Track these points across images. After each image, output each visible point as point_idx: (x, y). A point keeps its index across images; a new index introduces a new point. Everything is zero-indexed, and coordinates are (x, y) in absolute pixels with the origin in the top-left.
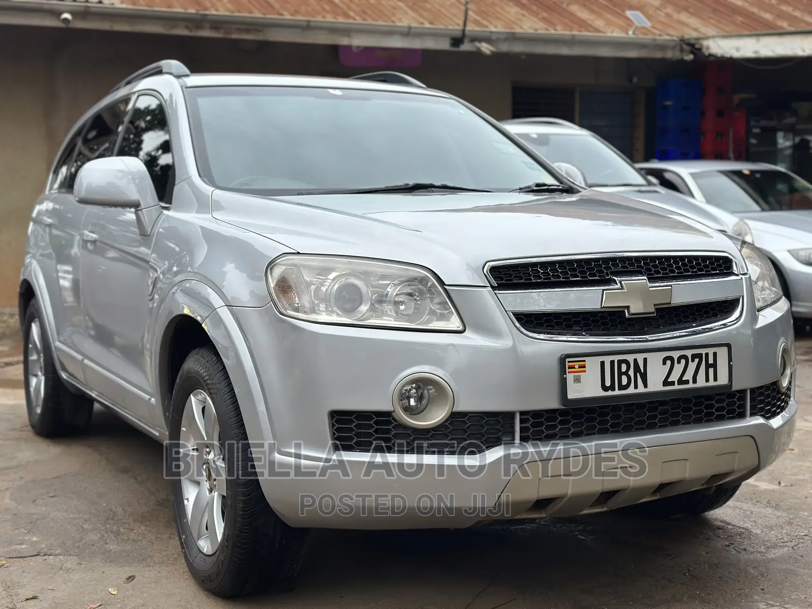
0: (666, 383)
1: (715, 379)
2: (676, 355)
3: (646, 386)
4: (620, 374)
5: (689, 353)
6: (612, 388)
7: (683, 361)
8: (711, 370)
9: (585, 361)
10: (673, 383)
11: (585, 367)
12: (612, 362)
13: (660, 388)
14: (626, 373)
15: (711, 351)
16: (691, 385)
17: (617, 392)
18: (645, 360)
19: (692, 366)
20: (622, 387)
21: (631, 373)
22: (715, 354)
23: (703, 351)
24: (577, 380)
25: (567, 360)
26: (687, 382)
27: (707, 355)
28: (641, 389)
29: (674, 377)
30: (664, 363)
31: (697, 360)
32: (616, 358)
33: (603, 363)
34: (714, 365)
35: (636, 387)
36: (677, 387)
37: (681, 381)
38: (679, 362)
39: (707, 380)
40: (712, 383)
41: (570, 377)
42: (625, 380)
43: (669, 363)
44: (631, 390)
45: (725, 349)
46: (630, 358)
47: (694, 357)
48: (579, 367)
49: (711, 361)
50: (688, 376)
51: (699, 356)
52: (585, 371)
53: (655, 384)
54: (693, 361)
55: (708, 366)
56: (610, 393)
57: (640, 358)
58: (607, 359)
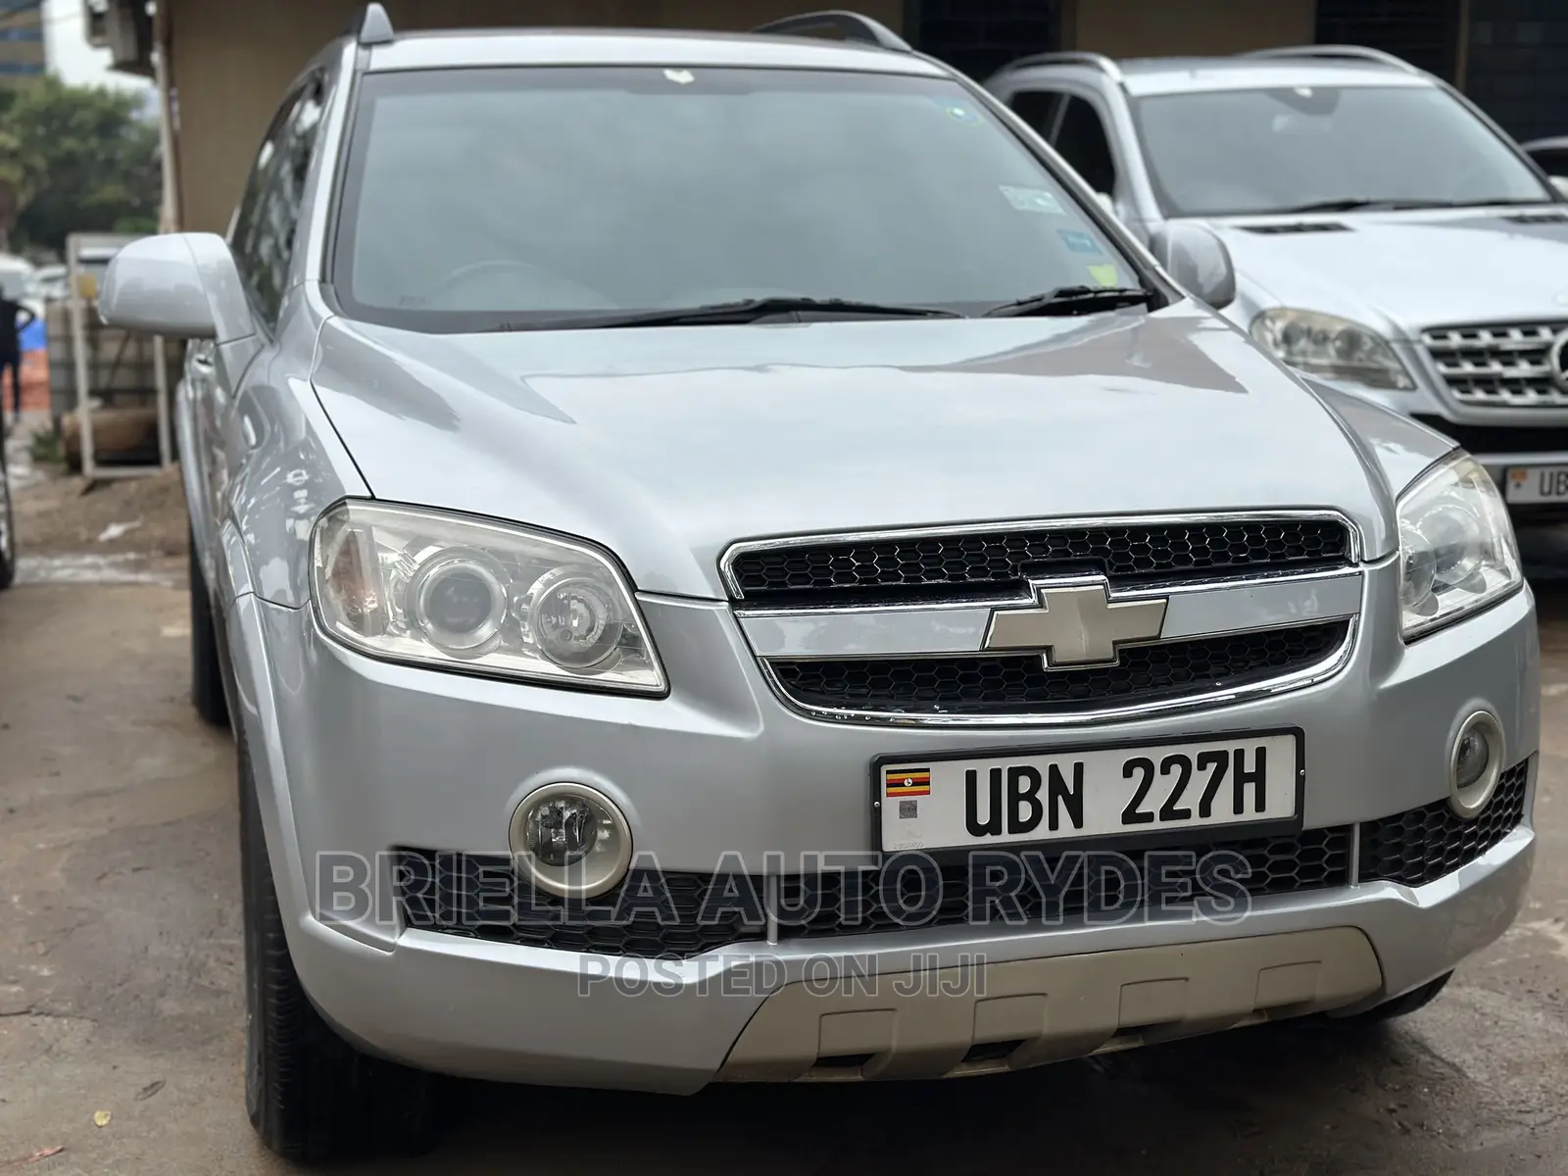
0: (1130, 816)
1: (1260, 806)
2: (1157, 755)
3: (1078, 824)
4: (1015, 798)
5: (1192, 751)
6: (994, 827)
7: (1176, 770)
8: (1250, 789)
9: (928, 770)
10: (1148, 817)
11: (928, 783)
12: (995, 774)
13: (1117, 827)
14: (1030, 796)
15: (1250, 747)
16: (1196, 821)
17: (1006, 837)
18: (1079, 769)
19: (1200, 780)
20: (1016, 827)
21: (1043, 795)
22: (1261, 753)
23: (1230, 747)
24: (908, 811)
25: (885, 768)
26: (1186, 814)
27: (1239, 754)
28: (1066, 829)
29: (1153, 803)
30: (1128, 772)
31: (1212, 767)
32: (1005, 764)
33: (971, 777)
34: (1259, 777)
35: (1054, 825)
36: (1157, 825)
37: (1168, 812)
38: (1165, 770)
39: (1238, 808)
40: (1250, 814)
41: (890, 806)
42: (1025, 812)
43: (1139, 773)
44: (1042, 832)
45: (1290, 741)
46: (1042, 764)
47: (1204, 760)
48: (914, 784)
49: (1250, 767)
50: (1190, 800)
51: (1221, 758)
52: (928, 793)
53: (1103, 815)
54: (1202, 767)
55: (1241, 779)
56: (988, 839)
57: (1066, 764)
58: (983, 768)
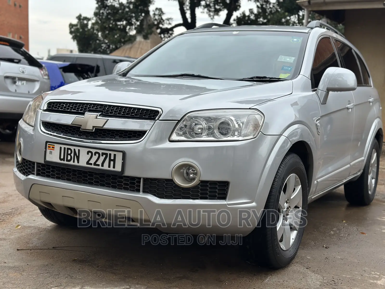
0: (88, 163)
1: (114, 167)
2: (94, 151)
3: (78, 162)
4: (68, 154)
5: (101, 152)
6: (63, 160)
7: (97, 155)
8: (112, 163)
9: (54, 145)
10: (91, 164)
11: (54, 148)
12: (65, 148)
13: (85, 165)
14: (70, 155)
15: (113, 153)
16: (100, 167)
17: (65, 162)
18: (79, 150)
19: (102, 158)
20: (68, 160)
21: (72, 155)
22: (115, 155)
23: (108, 152)
24: (51, 153)
25: (48, 143)
26: (98, 165)
27: (110, 154)
28: (76, 163)
29: (92, 161)
30: (88, 154)
31: (104, 156)
32: (67, 147)
33: (61, 148)
34: (114, 160)
35: (74, 162)
36: (93, 166)
37: (95, 164)
38: (95, 155)
39: (109, 167)
40: (111, 169)
41: (48, 151)
42: (69, 158)
43: (90, 154)
44: (71, 163)
45: (121, 154)
46: (72, 148)
47: (103, 154)
48: (52, 148)
49: (112, 158)
50: (100, 162)
51: (106, 154)
52: (54, 150)
53: (83, 162)
54: (102, 156)
55: (110, 160)
56: (62, 162)
57: (77, 149)
58: (63, 146)
